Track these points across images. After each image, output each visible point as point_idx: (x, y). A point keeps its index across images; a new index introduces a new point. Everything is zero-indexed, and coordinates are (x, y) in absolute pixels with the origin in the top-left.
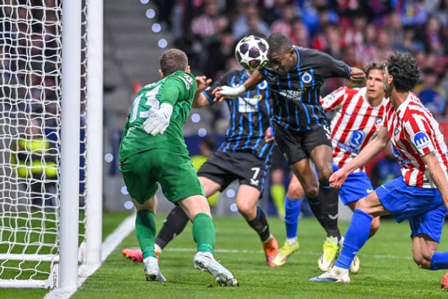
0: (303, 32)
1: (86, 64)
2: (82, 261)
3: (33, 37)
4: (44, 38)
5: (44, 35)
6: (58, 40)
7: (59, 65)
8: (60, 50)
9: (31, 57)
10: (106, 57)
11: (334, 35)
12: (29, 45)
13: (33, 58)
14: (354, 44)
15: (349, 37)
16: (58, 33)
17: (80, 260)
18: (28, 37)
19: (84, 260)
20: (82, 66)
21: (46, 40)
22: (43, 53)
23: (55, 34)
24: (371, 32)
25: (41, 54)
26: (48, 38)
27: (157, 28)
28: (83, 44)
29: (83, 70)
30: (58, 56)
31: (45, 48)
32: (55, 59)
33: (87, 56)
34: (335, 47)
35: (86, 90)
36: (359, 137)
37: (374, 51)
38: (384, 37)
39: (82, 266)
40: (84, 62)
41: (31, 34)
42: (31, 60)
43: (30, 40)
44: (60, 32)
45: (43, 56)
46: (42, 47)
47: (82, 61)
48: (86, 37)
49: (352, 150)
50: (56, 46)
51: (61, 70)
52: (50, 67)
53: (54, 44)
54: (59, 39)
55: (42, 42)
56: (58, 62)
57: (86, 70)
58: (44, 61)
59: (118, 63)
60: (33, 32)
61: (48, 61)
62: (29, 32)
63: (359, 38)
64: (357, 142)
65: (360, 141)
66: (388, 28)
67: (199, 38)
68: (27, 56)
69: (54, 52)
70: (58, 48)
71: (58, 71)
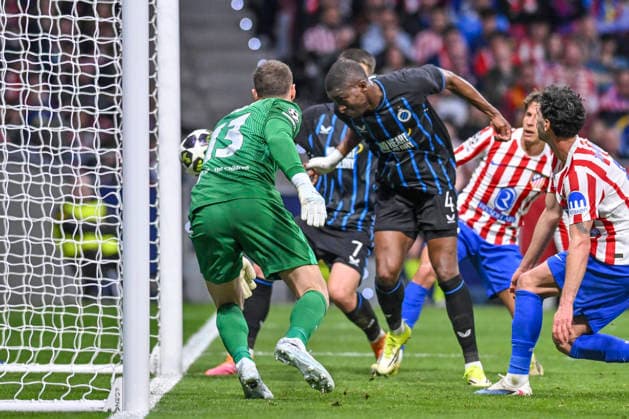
0: (460, 47)
1: (157, 96)
2: (156, 372)
3: (82, 60)
4: (96, 61)
5: (96, 56)
6: (116, 63)
7: (119, 98)
8: (119, 78)
9: (79, 88)
10: (185, 86)
11: (503, 50)
12: (76, 71)
13: (81, 90)
14: (532, 62)
15: (524, 52)
16: (116, 54)
17: (153, 372)
18: (74, 60)
19: (158, 370)
20: (151, 99)
21: (99, 64)
22: (96, 81)
23: (113, 55)
24: (556, 43)
25: (93, 83)
26: (102, 61)
27: (255, 44)
28: (152, 69)
29: (152, 105)
30: (117, 85)
31: (98, 75)
32: (112, 90)
33: (157, 85)
34: (506, 67)
35: (157, 133)
36: (509, 197)
37: (560, 70)
38: (574, 51)
39: (155, 379)
40: (154, 93)
41: (79, 56)
42: (79, 93)
43: (78, 64)
44: (119, 53)
45: (96, 87)
46: (94, 73)
47: (151, 92)
48: (156, 59)
49: (498, 216)
50: (115, 73)
51: (121, 106)
52: (105, 102)
53: (110, 69)
54: (118, 62)
55: (94, 68)
56: (117, 94)
57: (157, 105)
58: (97, 93)
59: (202, 94)
60: (81, 53)
61: (103, 93)
62: (75, 54)
63: (539, 53)
64: (506, 205)
65: (509, 202)
66: (581, 38)
67: (314, 56)
68: (74, 86)
69: (112, 81)
70: (117, 75)
71: (117, 106)
